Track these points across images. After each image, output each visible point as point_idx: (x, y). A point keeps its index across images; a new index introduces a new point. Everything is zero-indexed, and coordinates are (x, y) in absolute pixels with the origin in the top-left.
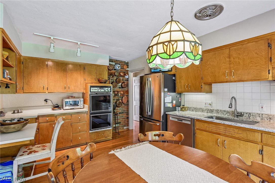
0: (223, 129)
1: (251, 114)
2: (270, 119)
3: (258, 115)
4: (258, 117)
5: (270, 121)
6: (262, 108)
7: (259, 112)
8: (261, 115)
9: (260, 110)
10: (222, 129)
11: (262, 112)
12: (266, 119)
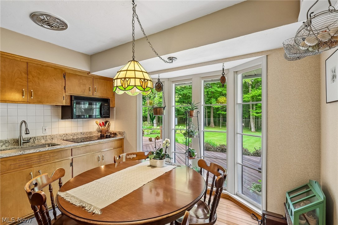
0: (37, 158)
1: (36, 138)
2: (52, 139)
3: (42, 138)
4: (43, 140)
5: (52, 141)
6: (45, 130)
7: (43, 135)
8: (45, 137)
9: (44, 132)
10: (35, 159)
11: (45, 135)
12: (49, 140)
